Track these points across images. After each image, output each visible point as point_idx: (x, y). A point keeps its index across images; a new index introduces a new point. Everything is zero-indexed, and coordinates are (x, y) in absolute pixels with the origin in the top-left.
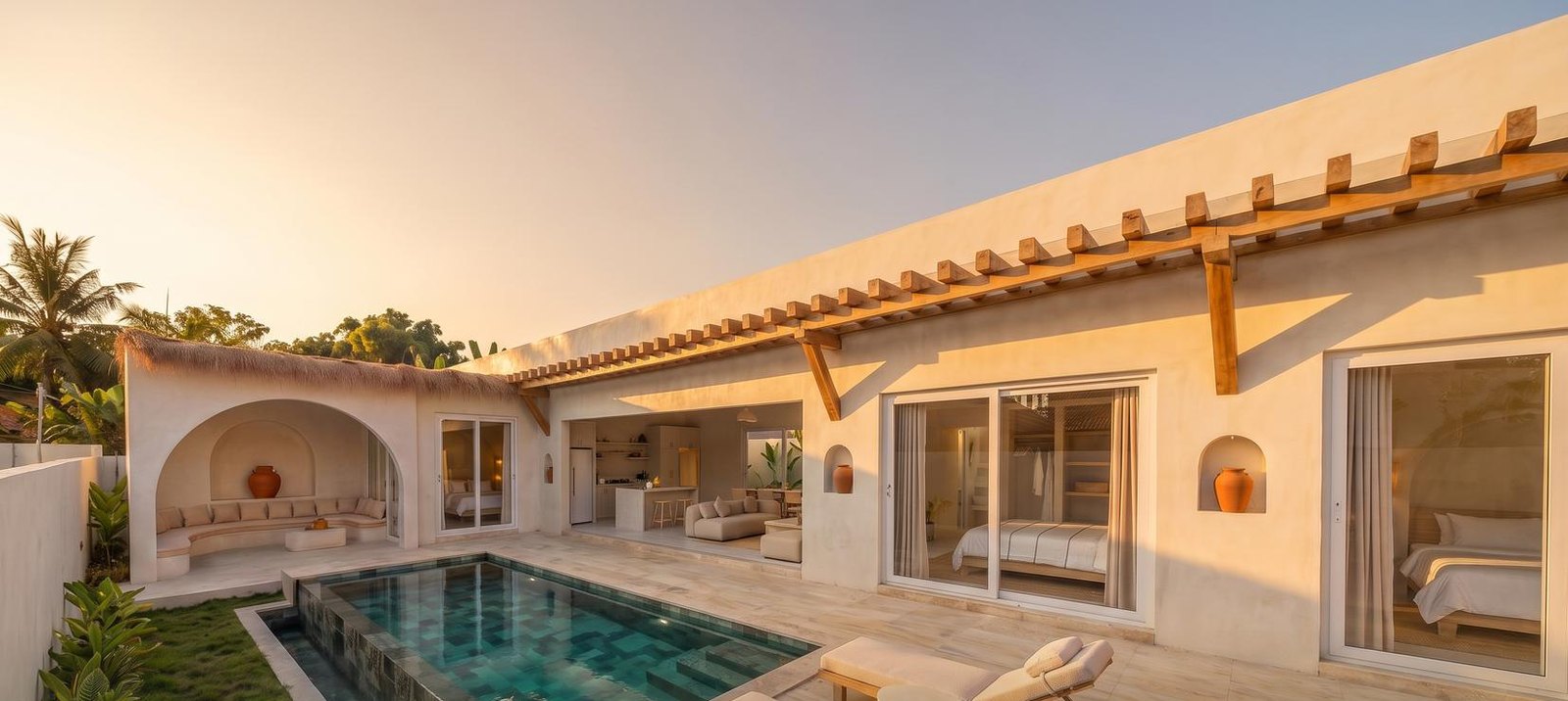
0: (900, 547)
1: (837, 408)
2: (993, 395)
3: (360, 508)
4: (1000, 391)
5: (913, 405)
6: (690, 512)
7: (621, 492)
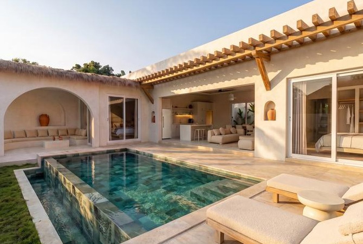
0: (295, 143)
1: (269, 85)
2: (334, 76)
3: (76, 133)
4: (337, 74)
5: (301, 82)
6: (209, 132)
7: (182, 126)
